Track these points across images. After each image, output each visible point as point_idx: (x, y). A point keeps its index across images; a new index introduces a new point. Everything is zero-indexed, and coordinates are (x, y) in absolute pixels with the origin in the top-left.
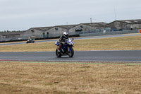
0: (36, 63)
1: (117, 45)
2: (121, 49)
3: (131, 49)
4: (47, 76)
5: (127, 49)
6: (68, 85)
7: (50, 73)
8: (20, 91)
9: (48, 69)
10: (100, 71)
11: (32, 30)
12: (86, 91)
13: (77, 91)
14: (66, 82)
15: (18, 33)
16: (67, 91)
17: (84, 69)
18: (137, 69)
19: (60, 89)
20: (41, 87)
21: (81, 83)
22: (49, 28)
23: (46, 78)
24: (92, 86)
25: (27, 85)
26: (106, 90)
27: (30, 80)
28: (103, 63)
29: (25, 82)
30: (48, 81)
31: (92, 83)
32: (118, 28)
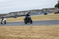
0: (12, 26)
1: (44, 18)
2: (46, 20)
3: (49, 20)
4: (16, 31)
5: (48, 20)
6: (24, 35)
7: (17, 30)
8: (5, 37)
9: (16, 29)
10: (37, 29)
11: (10, 13)
12: (31, 37)
13: (27, 37)
14: (23, 34)
15: (5, 15)
16: (24, 37)
17: (30, 28)
18: (51, 28)
19: (21, 36)
20: (13, 36)
21: (29, 34)
22: (17, 12)
23: (15, 32)
24: (33, 35)
25: (8, 35)
26: (39, 36)
27: (9, 33)
28: (38, 25)
29: (7, 34)
30: (16, 33)
31: (33, 34)
32: (45, 11)
